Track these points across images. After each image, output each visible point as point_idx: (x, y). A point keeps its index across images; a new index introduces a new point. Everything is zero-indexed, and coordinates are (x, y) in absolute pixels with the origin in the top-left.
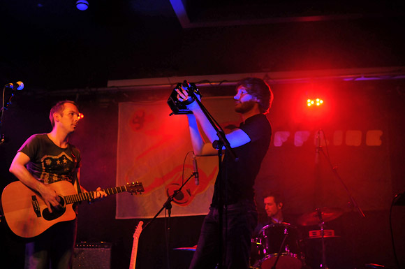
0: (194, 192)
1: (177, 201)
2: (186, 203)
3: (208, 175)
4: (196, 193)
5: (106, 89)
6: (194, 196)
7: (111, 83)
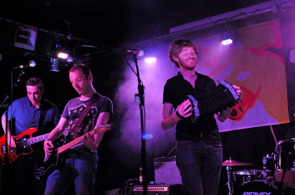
0: (245, 108)
1: (233, 118)
2: (239, 118)
3: (254, 93)
4: (246, 110)
5: (169, 35)
6: (245, 112)
7: (172, 30)
